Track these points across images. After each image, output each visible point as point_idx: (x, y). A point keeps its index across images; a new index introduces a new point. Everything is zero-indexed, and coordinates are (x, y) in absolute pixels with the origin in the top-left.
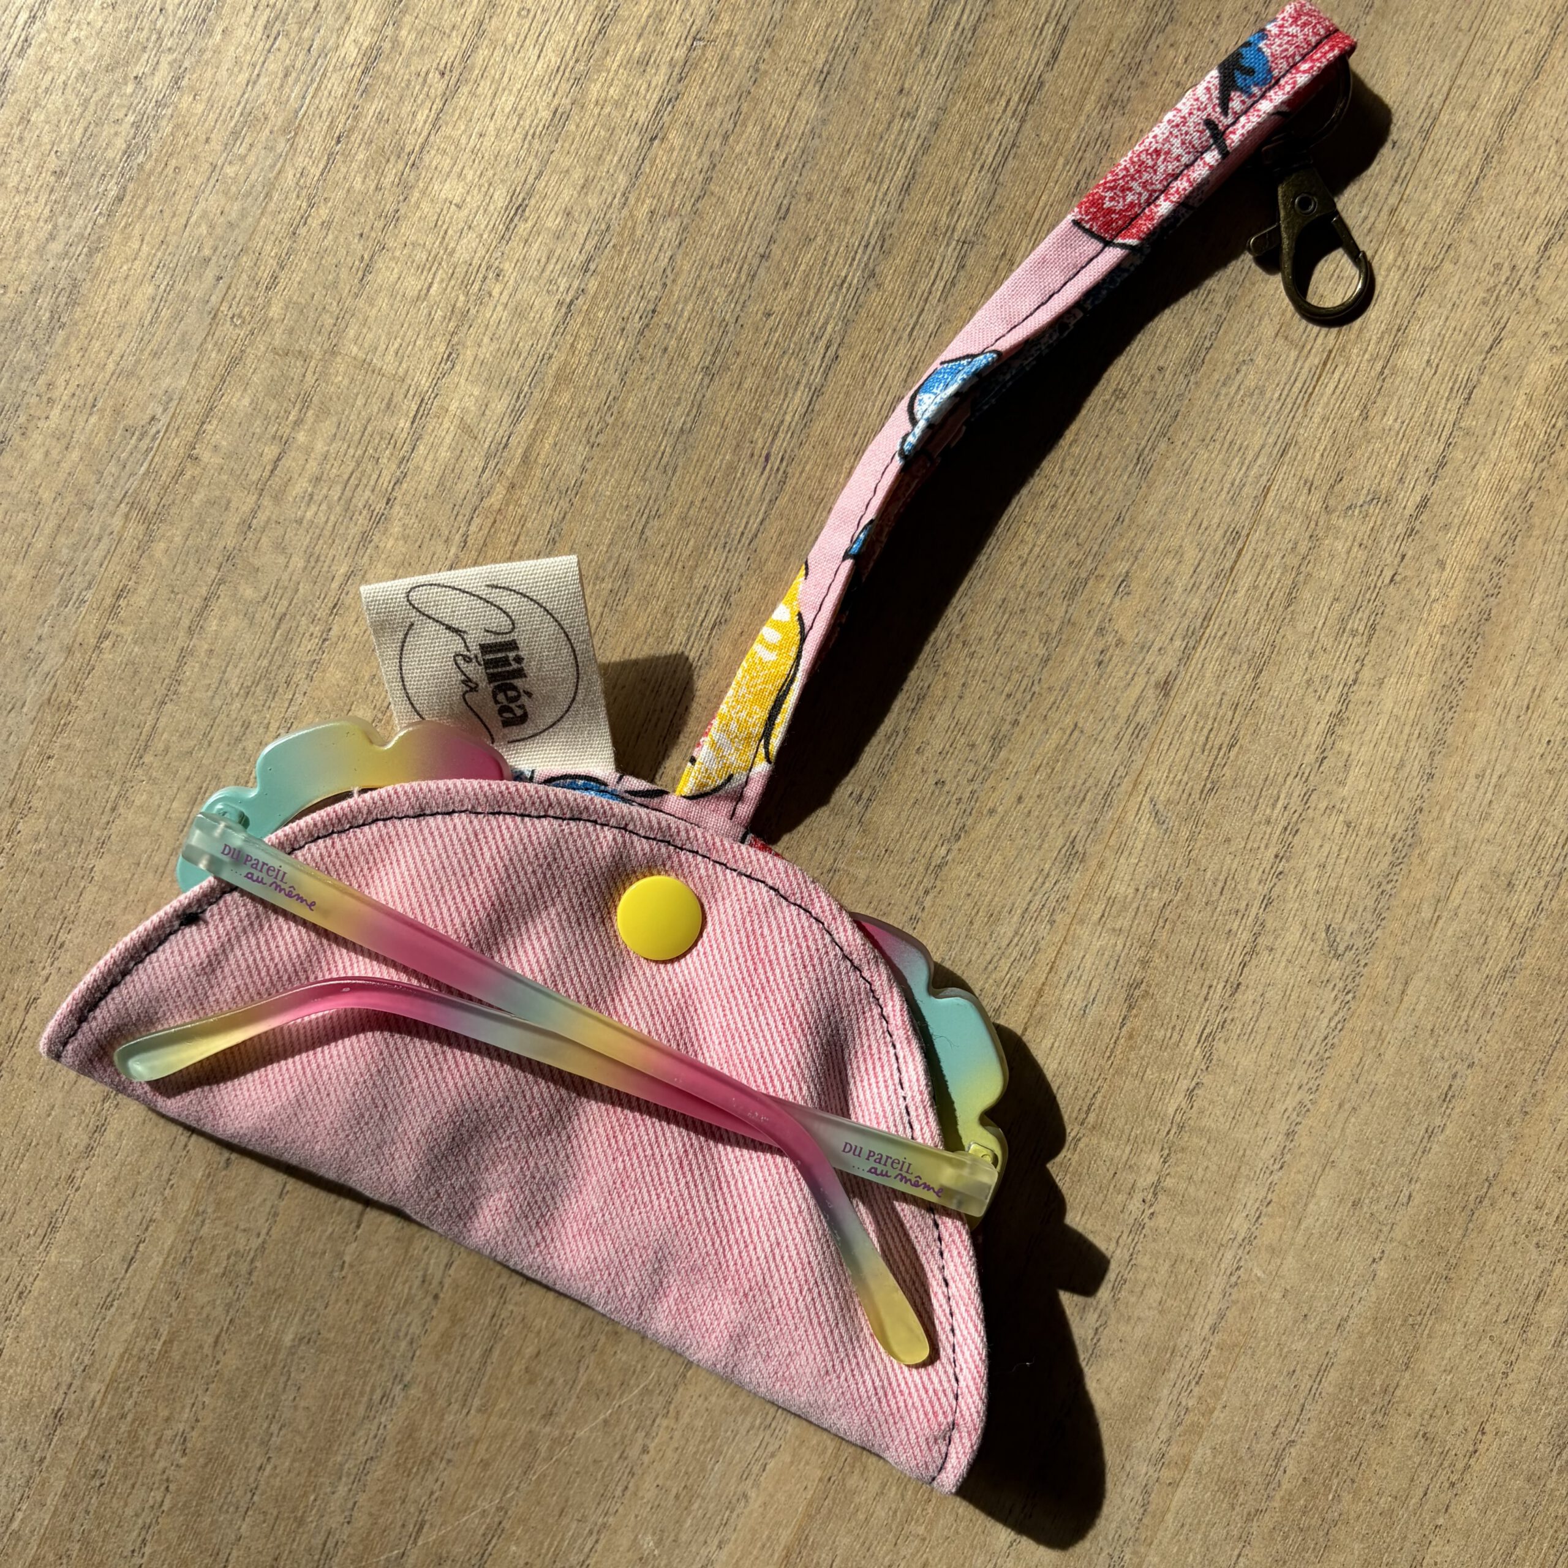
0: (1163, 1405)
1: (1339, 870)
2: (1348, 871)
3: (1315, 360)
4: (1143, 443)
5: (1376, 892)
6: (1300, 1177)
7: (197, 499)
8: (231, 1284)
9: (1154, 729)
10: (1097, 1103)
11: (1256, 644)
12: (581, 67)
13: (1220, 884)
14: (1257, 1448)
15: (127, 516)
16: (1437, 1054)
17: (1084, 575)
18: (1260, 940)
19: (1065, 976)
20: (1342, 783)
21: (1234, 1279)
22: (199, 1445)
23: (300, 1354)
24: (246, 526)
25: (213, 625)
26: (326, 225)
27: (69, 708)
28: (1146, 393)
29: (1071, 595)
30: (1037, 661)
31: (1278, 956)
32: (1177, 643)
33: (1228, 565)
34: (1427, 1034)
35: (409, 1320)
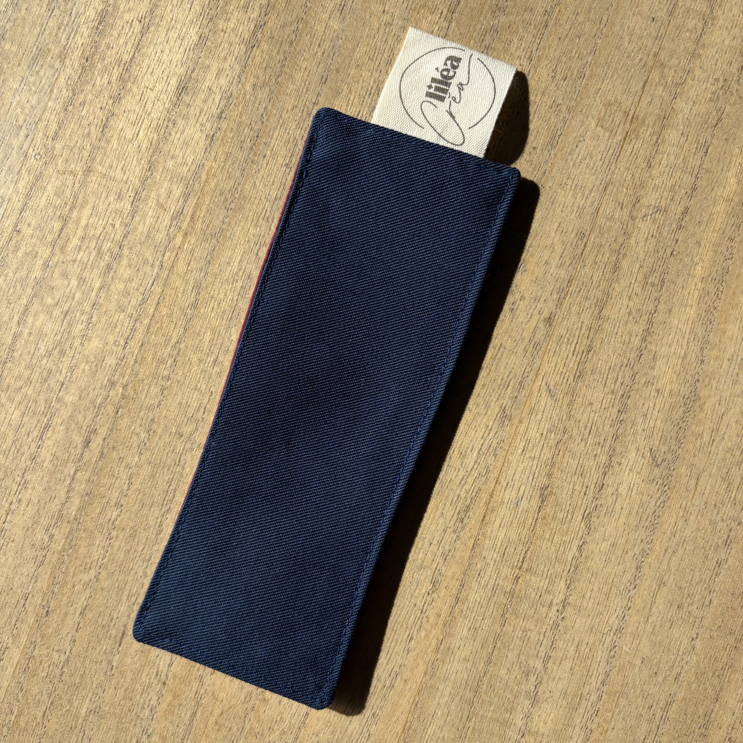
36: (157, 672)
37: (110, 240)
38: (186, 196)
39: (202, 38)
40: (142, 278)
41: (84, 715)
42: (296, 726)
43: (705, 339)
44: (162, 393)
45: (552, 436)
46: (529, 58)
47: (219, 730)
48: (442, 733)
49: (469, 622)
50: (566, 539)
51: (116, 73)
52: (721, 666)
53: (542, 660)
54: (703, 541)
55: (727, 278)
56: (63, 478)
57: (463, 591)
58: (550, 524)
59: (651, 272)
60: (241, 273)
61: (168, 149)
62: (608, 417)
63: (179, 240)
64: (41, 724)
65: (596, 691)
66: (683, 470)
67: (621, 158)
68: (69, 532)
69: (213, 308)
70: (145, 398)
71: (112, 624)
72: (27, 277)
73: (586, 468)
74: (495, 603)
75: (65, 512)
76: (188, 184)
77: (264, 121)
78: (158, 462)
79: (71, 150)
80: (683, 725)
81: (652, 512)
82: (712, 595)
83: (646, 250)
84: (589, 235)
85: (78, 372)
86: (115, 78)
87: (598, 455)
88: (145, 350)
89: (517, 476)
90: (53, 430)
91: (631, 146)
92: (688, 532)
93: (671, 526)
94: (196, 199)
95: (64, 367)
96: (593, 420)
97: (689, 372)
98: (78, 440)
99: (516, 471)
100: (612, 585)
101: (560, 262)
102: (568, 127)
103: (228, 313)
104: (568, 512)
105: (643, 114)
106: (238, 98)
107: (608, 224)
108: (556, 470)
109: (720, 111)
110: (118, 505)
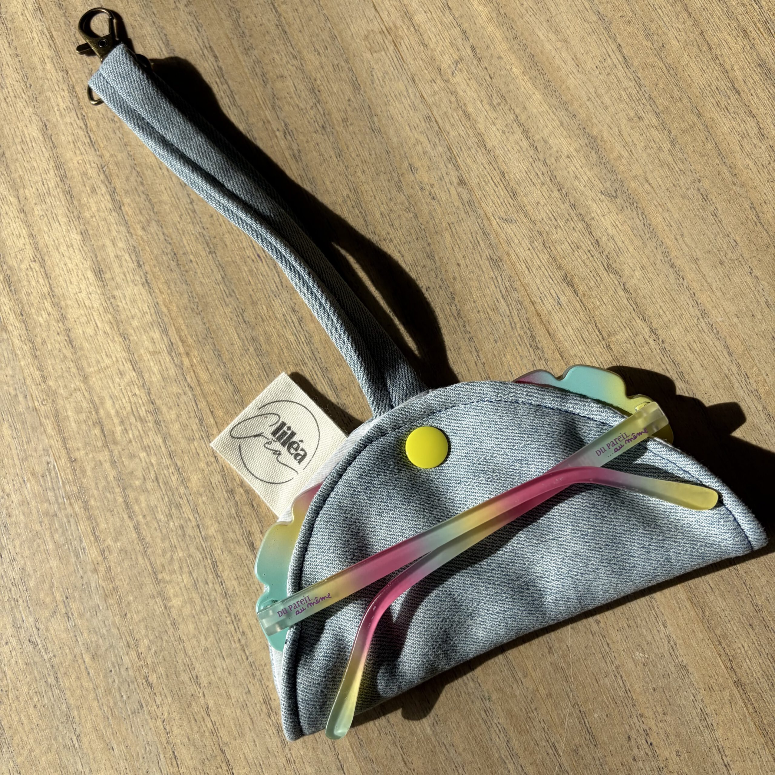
1: (583, 173)
4: (369, 124)
5: (602, 166)
9: (474, 197)
11: (474, 140)
12: (76, 213)
13: (552, 218)
15: (71, 504)
16: (684, 190)
17: (397, 179)
18: (586, 220)
20: (551, 148)
23: (439, 731)
25: (136, 508)
27: (116, 589)
29: (400, 189)
30: (413, 219)
31: (597, 218)
32: (450, 166)
33: (437, 128)
34: (674, 188)
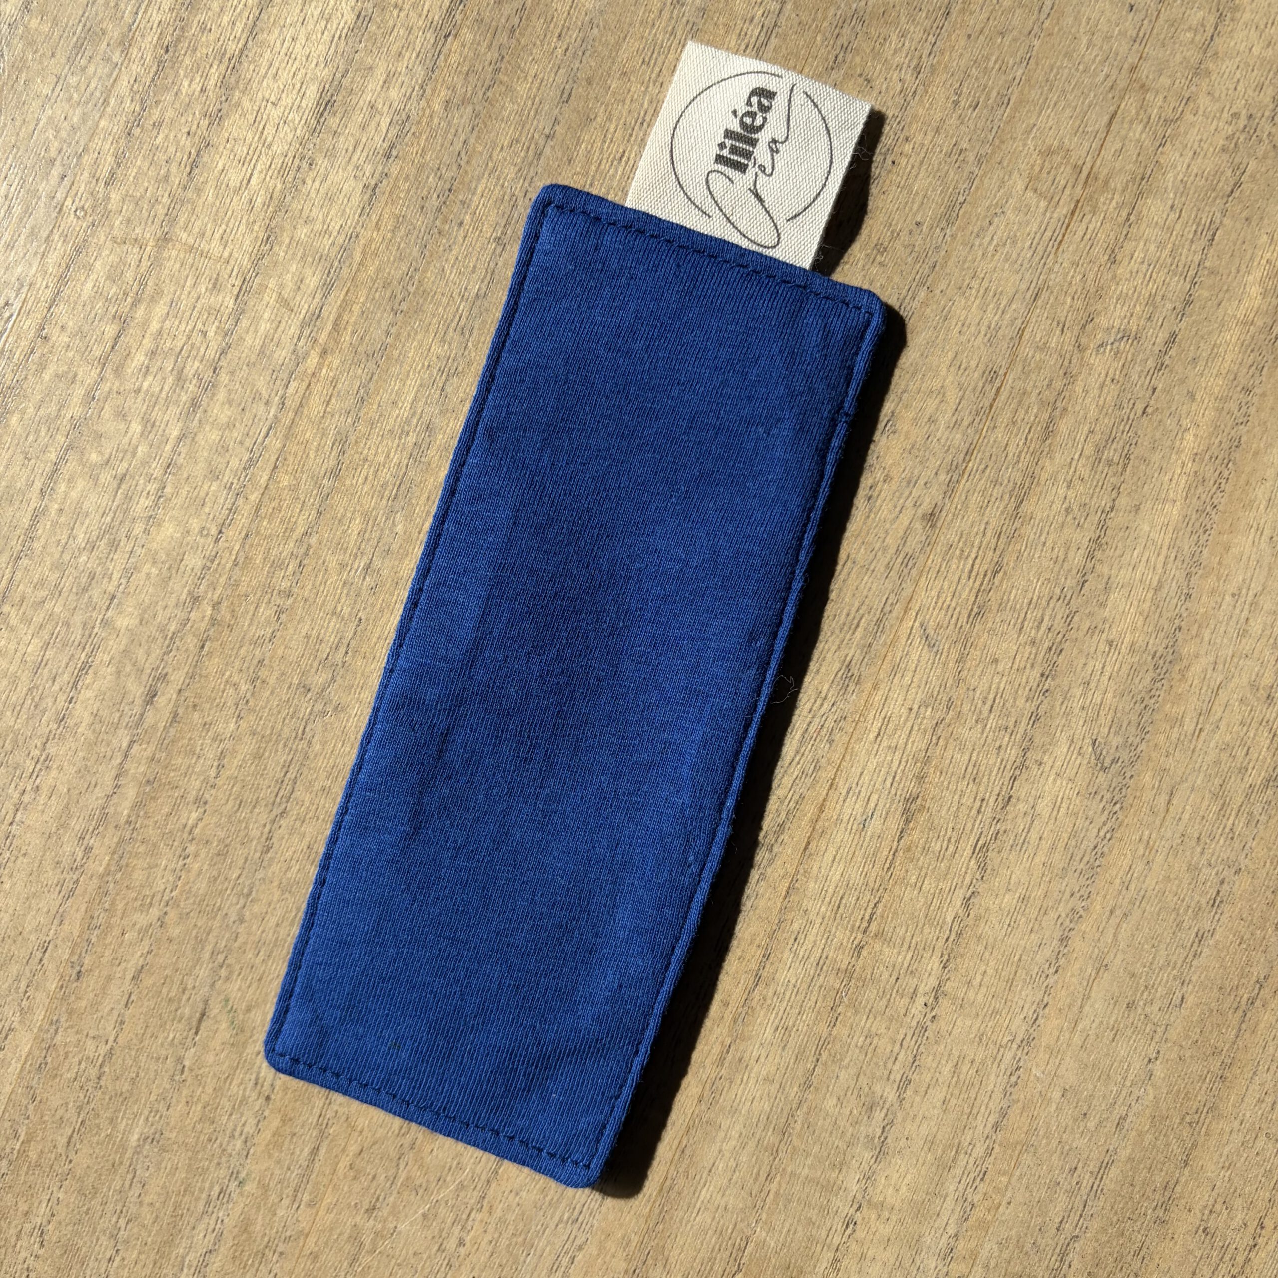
0: (949, 1202)
2: (1112, 686)
3: (1064, 210)
6: (1074, 980)
7: (47, 376)
8: (82, 1087)
10: (879, 911)
14: (1042, 1242)
19: (844, 792)
21: (1014, 1079)
22: (54, 1239)
24: (90, 397)
26: (157, 125)
28: (905, 247)
35: (243, 1119)
36: (257, 1079)
37: (199, 358)
38: (327, 287)
39: (361, 19)
40: (249, 424)
41: (134, 1144)
42: (483, 1177)
43: (1194, 559)
44: (278, 618)
45: (928, 713)
46: (915, 68)
47: (355, 1178)
48: (725, 1199)
49: (776, 1018)
50: (945, 885)
51: (214, 75)
52: (1194, 1107)
53: (895, 1088)
54: (1176, 898)
55: (1236, 455)
56: (109, 754)
57: (768, 966)
58: (918, 860)
59: (1107, 441)
60: (415, 421)
61: (300, 207)
62: (1023, 684)
63: (312, 361)
64: (64, 1157)
65: (983, 1139)
66: (1147, 777)
67: (1064, 245)
68: (118, 843)
69: (366, 478)
70: (249, 625)
71: (185, 998)
72: (58, 416)
73: (983, 768)
74: (821, 987)
75: (111, 810)
76: (332, 266)
77: (463, 163)
78: (268, 732)
79: (137, 204)
80: (1127, 1203)
81: (1092, 847)
82: (1185, 989)
83: (1101, 403)
84: (1005, 374)
85: (139, 578)
86: (212, 82)
87: (1004, 747)
88: (252, 545)
89: (866, 777)
90: (95, 674)
91: (1083, 225)
92: (1150, 882)
93: (1121, 872)
94: (344, 293)
95: (117, 566)
96: (998, 689)
97: (1164, 612)
98: (137, 690)
99: (863, 769)
100: (1018, 966)
101: (954, 419)
102: (978, 188)
103: (391, 487)
104: (949, 840)
105: (1105, 171)
106: (419, 123)
107: (1038, 358)
108: (931, 770)
109: (1239, 170)
110: (200, 801)
